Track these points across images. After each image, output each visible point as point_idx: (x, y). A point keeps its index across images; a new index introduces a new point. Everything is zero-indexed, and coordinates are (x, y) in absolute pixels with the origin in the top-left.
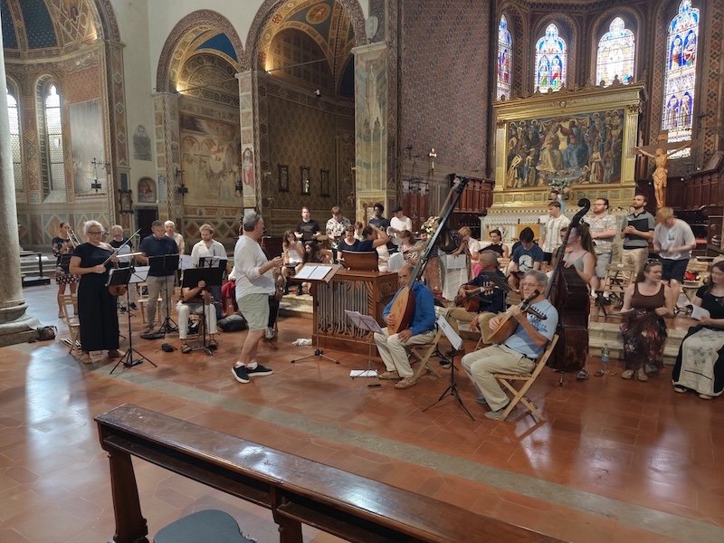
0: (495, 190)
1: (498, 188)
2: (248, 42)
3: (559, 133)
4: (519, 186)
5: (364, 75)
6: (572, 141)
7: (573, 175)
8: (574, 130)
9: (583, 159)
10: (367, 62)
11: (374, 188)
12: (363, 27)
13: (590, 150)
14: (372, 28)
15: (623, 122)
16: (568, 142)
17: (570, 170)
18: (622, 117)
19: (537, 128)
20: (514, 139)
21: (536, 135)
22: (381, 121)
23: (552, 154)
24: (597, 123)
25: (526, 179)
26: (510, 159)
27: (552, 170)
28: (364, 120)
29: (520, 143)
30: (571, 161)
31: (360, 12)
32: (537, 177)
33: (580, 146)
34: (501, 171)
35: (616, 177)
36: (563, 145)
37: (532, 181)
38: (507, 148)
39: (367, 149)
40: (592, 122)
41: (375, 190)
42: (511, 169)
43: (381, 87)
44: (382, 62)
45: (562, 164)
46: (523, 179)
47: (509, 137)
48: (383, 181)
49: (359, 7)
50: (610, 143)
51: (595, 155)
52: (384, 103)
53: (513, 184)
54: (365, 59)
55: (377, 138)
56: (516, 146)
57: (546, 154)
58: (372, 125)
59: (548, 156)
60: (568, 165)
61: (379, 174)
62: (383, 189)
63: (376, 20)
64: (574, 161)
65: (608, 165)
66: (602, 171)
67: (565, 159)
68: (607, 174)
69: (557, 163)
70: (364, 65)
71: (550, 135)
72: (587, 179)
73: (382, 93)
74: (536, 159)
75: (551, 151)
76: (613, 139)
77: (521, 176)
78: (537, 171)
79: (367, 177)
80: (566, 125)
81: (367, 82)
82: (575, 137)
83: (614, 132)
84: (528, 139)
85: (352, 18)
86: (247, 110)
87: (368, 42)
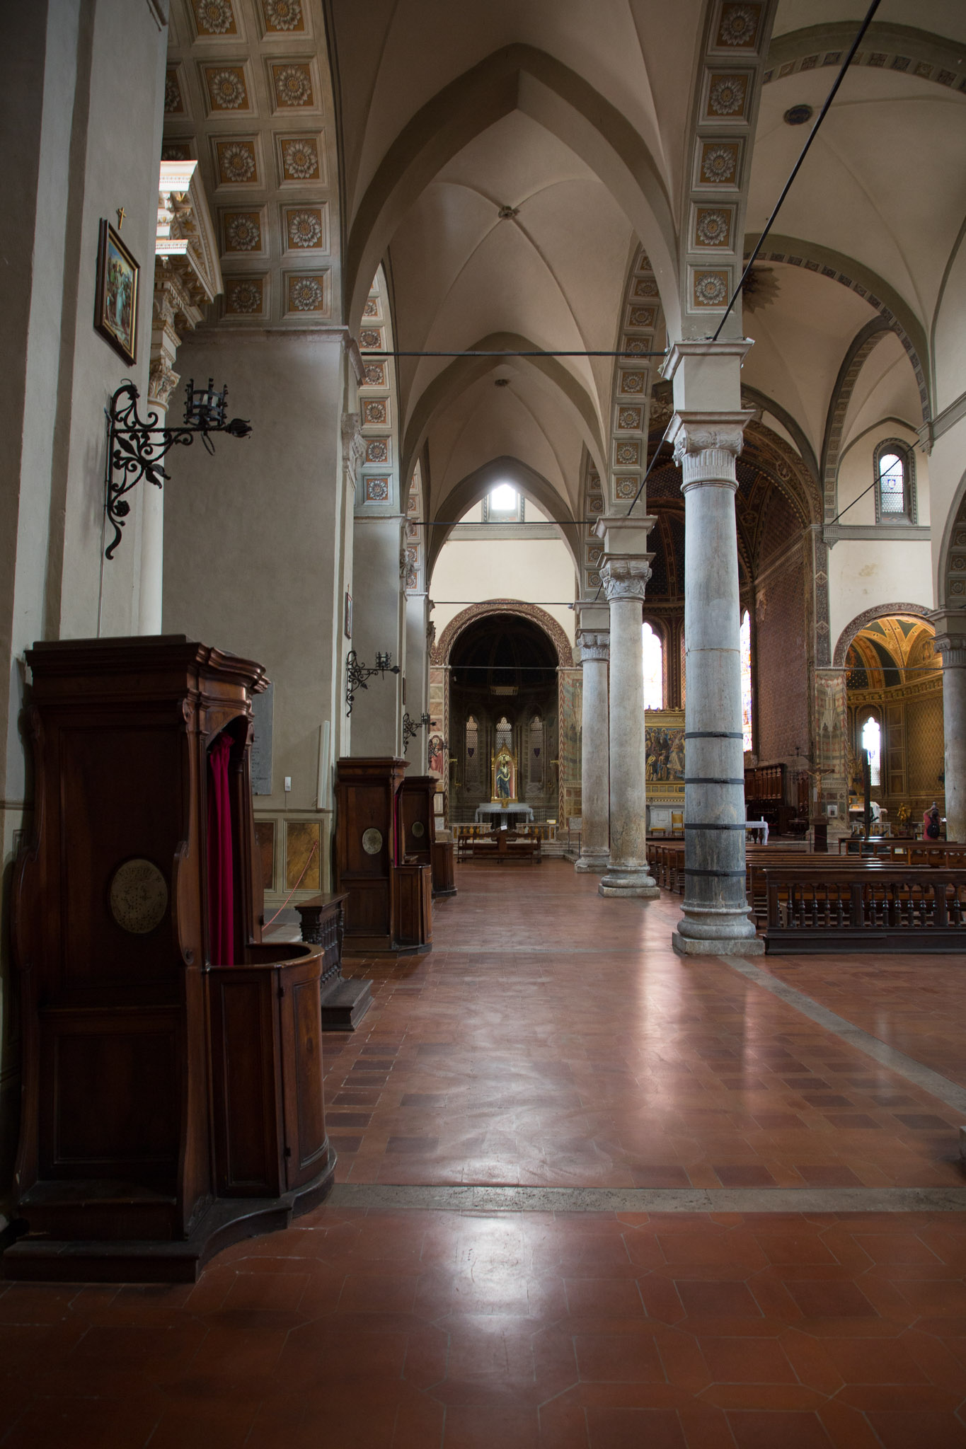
2: (441, 641)
3: (682, 741)
4: (654, 779)
5: (571, 689)
10: (573, 680)
12: (570, 653)
14: (578, 655)
19: (666, 735)
20: (648, 742)
21: (665, 740)
23: (679, 756)
25: (659, 775)
26: (647, 757)
27: (680, 769)
28: (569, 724)
29: (653, 746)
31: (567, 641)
32: (669, 773)
37: (665, 775)
39: (573, 748)
42: (647, 765)
46: (657, 774)
49: (566, 637)
53: (649, 778)
54: (571, 677)
69: (683, 764)
70: (571, 682)
71: (677, 741)
74: (667, 759)
75: (677, 754)
77: (655, 771)
78: (668, 769)
79: (573, 769)
81: (574, 695)
84: (659, 742)
85: (556, 643)
86: (438, 700)
87: (574, 665)
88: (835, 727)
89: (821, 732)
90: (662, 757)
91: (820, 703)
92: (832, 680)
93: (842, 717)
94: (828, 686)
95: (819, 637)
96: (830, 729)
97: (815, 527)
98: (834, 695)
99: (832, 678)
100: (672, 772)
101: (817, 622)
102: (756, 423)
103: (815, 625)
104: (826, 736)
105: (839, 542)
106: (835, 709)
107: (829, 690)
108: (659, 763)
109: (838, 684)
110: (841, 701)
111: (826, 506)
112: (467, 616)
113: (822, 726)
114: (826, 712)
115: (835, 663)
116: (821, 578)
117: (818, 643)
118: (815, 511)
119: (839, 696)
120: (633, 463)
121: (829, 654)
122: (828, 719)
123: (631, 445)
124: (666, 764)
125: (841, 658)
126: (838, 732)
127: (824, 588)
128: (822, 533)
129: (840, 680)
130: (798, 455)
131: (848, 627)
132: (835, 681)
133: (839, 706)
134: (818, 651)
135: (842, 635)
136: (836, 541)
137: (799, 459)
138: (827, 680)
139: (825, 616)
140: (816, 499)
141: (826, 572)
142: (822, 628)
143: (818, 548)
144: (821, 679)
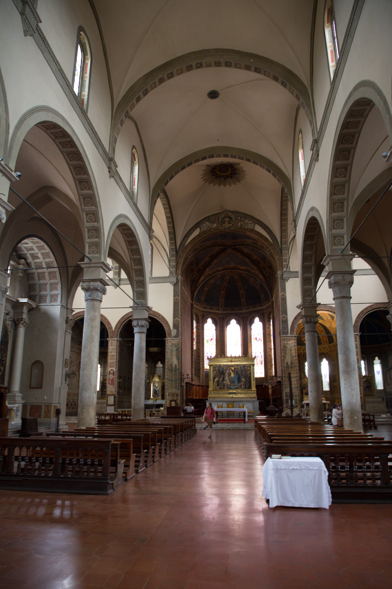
0: (209, 390)
1: (211, 389)
2: (116, 327)
3: (230, 371)
4: (218, 389)
5: (171, 348)
6: (235, 374)
7: (236, 386)
8: (236, 370)
9: (239, 380)
10: (172, 344)
11: (174, 389)
12: (171, 332)
13: (241, 377)
14: (174, 333)
15: (250, 369)
16: (234, 374)
17: (235, 384)
18: (250, 367)
19: (223, 368)
20: (215, 372)
21: (223, 371)
22: (177, 365)
23: (229, 378)
24: (242, 368)
25: (220, 387)
26: (214, 378)
27: (229, 383)
28: (170, 364)
29: (217, 373)
30: (235, 381)
32: (224, 386)
33: (238, 376)
34: (211, 383)
35: (250, 387)
36: (232, 375)
37: (222, 387)
38: (213, 375)
39: (171, 374)
40: (241, 368)
41: (175, 390)
42: (215, 382)
43: (178, 353)
44: (178, 345)
45: (232, 381)
46: (219, 386)
47: (214, 371)
48: (178, 386)
49: (169, 325)
50: (247, 376)
51: (243, 379)
52: (179, 359)
53: (216, 388)
54: (171, 343)
55: (175, 371)
56: (216, 374)
57: (227, 378)
58: (174, 366)
59: (228, 378)
60: (234, 382)
61: (176, 384)
62: (178, 389)
63: (176, 331)
64: (236, 381)
65: (247, 383)
66: (245, 385)
67: (233, 380)
68: (247, 386)
69: (231, 381)
70: (171, 344)
71: (228, 371)
72: (241, 387)
73: (178, 355)
74: (224, 379)
75: (228, 376)
76: (248, 374)
77: (218, 385)
78: (224, 384)
79: (171, 384)
80: (233, 368)
81: (172, 351)
82: (236, 373)
83: (248, 372)
84: (220, 372)
85: (165, 328)
86: (113, 354)
87: (172, 337)
88: (292, 363)
89: (285, 365)
90: (221, 379)
91: (284, 352)
92: (290, 341)
93: (295, 358)
94: (288, 344)
95: (283, 321)
96: (289, 364)
97: (279, 273)
98: (291, 348)
99: (289, 340)
100: (226, 385)
101: (282, 315)
102: (252, 230)
103: (281, 316)
104: (288, 367)
105: (291, 279)
106: (291, 355)
107: (288, 346)
108: (220, 381)
109: (292, 343)
110: (294, 351)
111: (284, 263)
112: (127, 317)
113: (285, 362)
114: (287, 356)
115: (291, 333)
116: (283, 295)
117: (282, 324)
118: (279, 266)
119: (293, 348)
120: (95, 238)
121: (288, 329)
122: (288, 359)
123: (94, 230)
124: (223, 382)
125: (294, 331)
126: (293, 365)
127: (284, 299)
128: (283, 275)
129: (293, 341)
130: (271, 242)
131: (296, 317)
132: (291, 342)
133: (293, 353)
134: (282, 328)
135: (294, 320)
136: (289, 279)
137: (272, 244)
138: (287, 341)
139: (285, 312)
140: (279, 261)
141: (285, 292)
142: (284, 318)
143: (281, 282)
144: (284, 341)
